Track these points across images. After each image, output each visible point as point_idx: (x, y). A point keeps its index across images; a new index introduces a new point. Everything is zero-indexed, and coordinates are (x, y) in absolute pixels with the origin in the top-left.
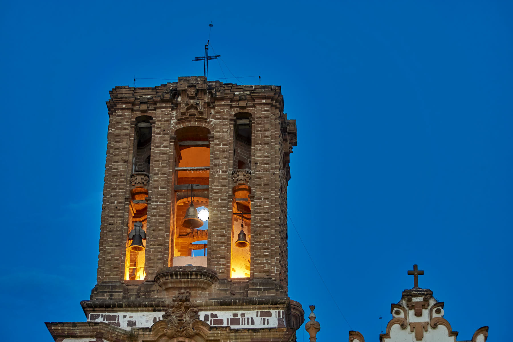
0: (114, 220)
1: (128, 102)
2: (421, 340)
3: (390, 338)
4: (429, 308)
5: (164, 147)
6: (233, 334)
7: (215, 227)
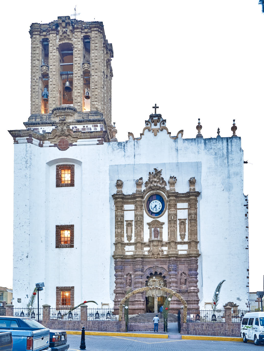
0: (35, 87)
2: (156, 136)
3: (144, 135)
4: (160, 122)
5: (54, 52)
6: (83, 134)
7: (76, 89)
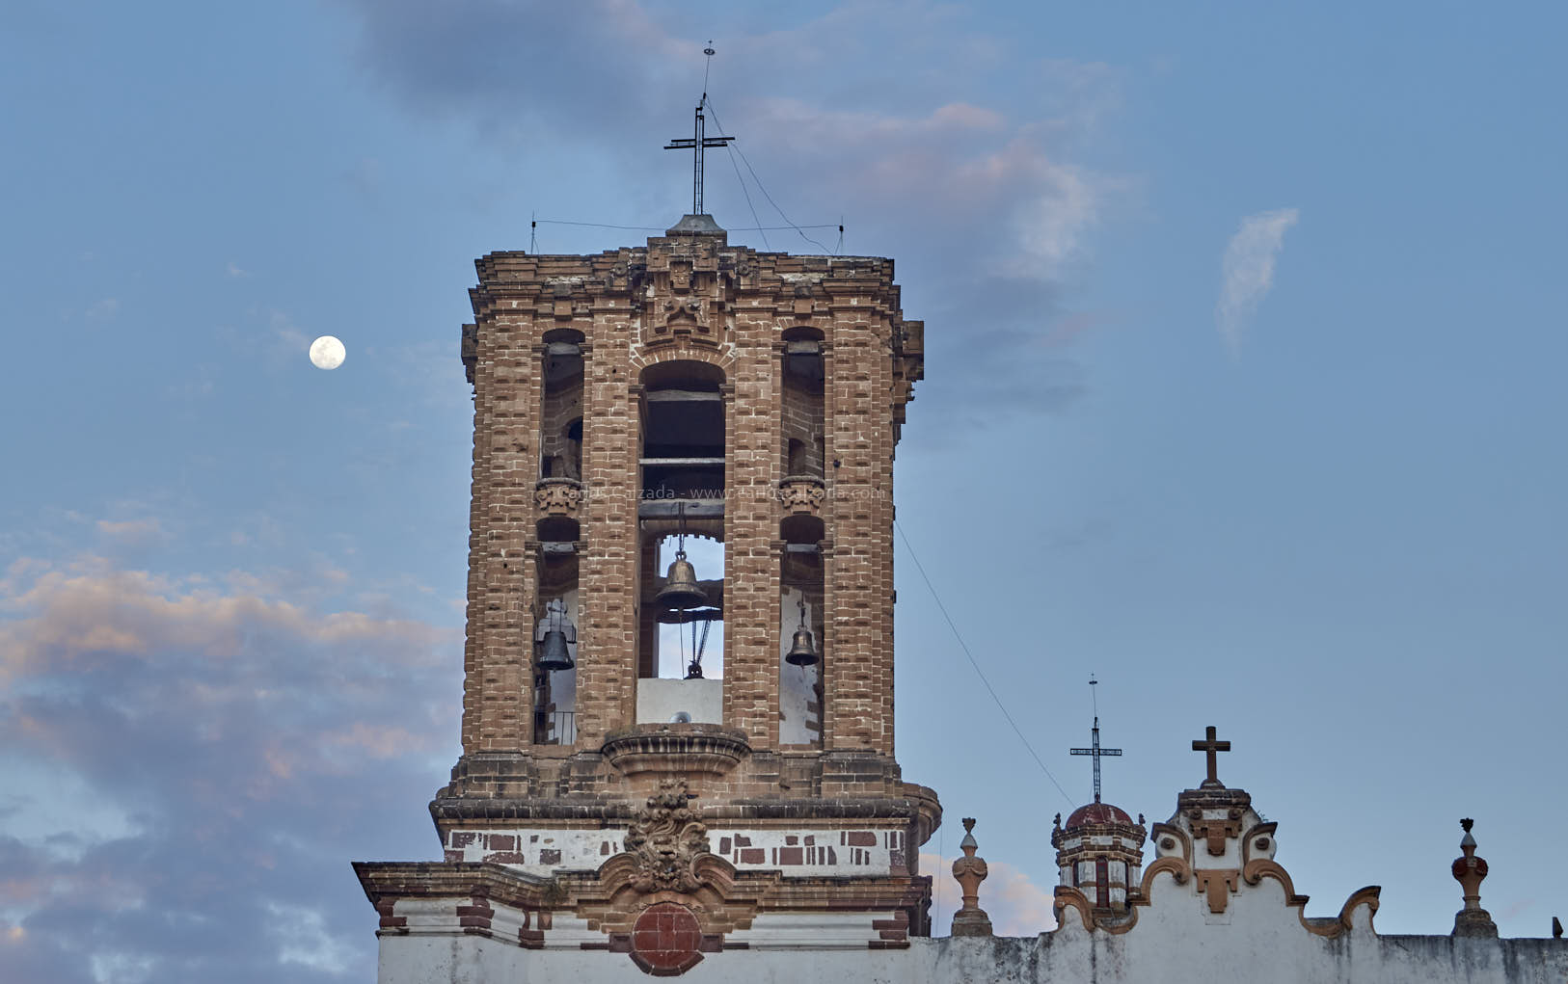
0: (500, 598)
1: (525, 294)
2: (1222, 912)
3: (1148, 904)
4: (1242, 835)
5: (616, 414)
6: (789, 889)
7: (740, 620)
